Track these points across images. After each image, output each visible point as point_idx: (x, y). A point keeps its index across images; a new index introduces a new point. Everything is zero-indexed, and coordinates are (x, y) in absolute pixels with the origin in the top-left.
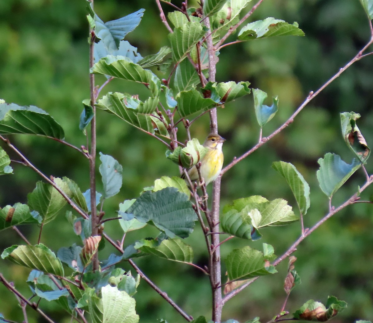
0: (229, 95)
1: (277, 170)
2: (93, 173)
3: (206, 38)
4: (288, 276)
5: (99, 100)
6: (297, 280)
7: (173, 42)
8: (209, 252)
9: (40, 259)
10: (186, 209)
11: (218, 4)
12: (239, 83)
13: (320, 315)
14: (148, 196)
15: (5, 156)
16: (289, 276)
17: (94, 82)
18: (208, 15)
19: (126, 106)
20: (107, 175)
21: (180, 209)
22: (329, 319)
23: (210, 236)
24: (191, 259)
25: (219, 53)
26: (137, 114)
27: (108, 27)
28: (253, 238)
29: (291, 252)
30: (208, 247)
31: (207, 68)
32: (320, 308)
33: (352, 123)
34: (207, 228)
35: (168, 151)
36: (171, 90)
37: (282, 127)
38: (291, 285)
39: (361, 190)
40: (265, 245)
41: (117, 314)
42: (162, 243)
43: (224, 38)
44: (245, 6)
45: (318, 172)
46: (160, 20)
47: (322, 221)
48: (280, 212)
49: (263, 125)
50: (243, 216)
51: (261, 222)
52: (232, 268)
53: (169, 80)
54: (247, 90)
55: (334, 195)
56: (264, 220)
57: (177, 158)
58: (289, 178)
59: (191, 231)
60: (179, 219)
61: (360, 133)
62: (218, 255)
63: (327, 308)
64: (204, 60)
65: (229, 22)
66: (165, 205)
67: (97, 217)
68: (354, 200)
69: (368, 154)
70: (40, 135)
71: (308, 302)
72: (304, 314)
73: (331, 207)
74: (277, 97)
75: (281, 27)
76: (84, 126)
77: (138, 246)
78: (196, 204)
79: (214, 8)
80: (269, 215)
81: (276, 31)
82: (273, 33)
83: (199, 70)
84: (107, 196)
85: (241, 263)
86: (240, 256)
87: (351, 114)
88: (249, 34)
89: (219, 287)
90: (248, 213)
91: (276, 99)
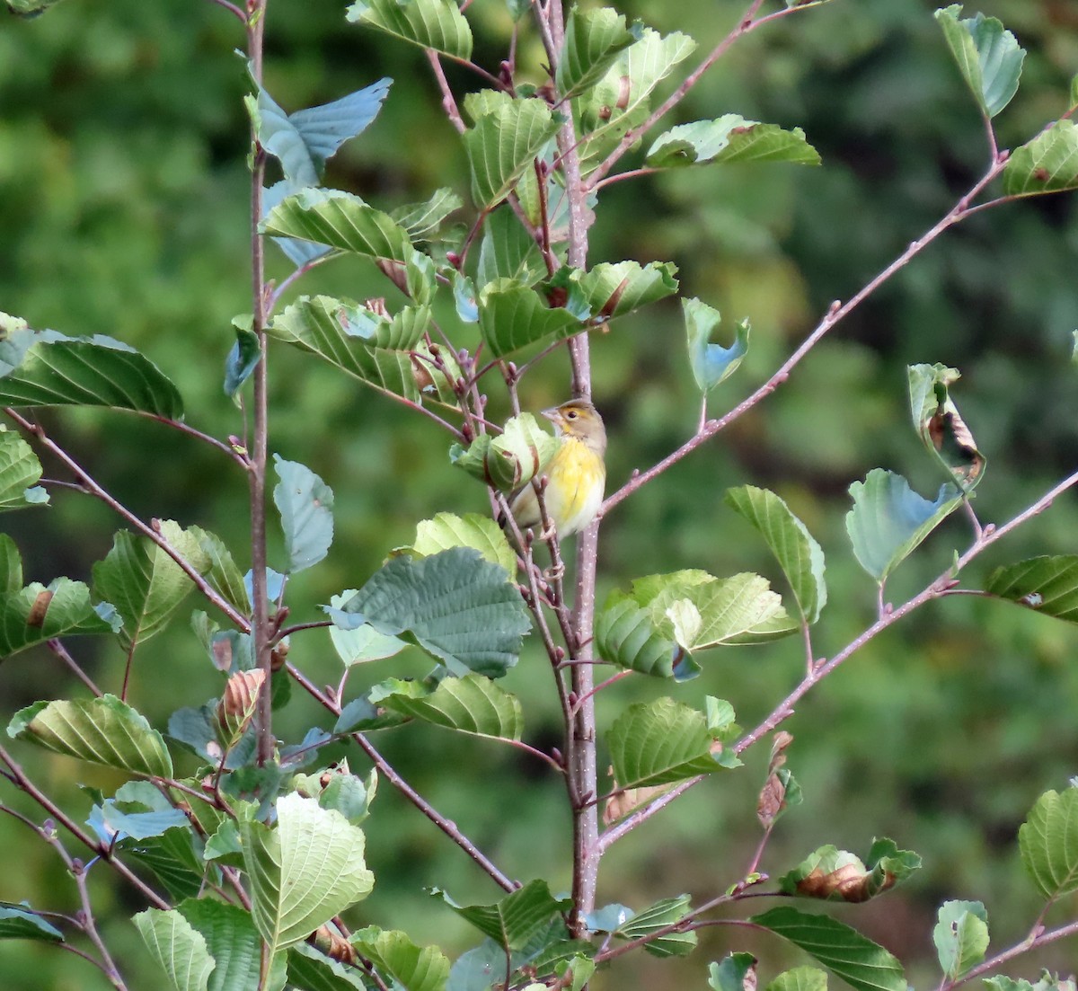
0: (623, 297)
1: (737, 509)
2: (260, 508)
3: (563, 157)
4: (768, 784)
5: (276, 318)
6: (793, 794)
7: (474, 153)
8: (565, 712)
9: (108, 734)
10: (502, 605)
11: (594, 66)
12: (649, 265)
13: (851, 884)
14: (403, 568)
15: (29, 456)
16: (771, 782)
17: (261, 270)
18: (567, 94)
19: (345, 330)
20: (294, 512)
21: (486, 603)
22: (875, 897)
23: (568, 669)
24: (518, 729)
25: (596, 202)
26: (373, 352)
27: (296, 124)
28: (678, 676)
29: (779, 720)
30: (563, 699)
31: (565, 238)
32: (849, 869)
33: (939, 392)
34: (559, 647)
35: (455, 446)
36: (468, 281)
37: (760, 394)
38: (777, 805)
39: (961, 562)
40: (712, 701)
41: (316, 870)
42: (439, 686)
43: (611, 160)
44: (665, 73)
45: (850, 515)
46: (441, 112)
47: (859, 641)
48: (749, 608)
49: (709, 389)
50: (653, 618)
51: (699, 635)
52: (626, 754)
53: (463, 253)
54: (671, 284)
55: (891, 575)
56: (708, 629)
57: (478, 464)
58: (769, 526)
59: (514, 661)
60: (482, 630)
61: (959, 419)
62: (589, 724)
63: (868, 868)
64: (557, 217)
65: (624, 115)
66: (447, 593)
67: (270, 620)
68: (942, 588)
69: (980, 472)
70: (121, 408)
71: (821, 850)
72: (809, 881)
73: (884, 604)
74: (746, 321)
75: (762, 136)
76: (236, 383)
77: (377, 694)
78: (530, 587)
79: (585, 77)
80: (721, 615)
81: (747, 146)
82: (738, 151)
83: (543, 241)
84: (294, 567)
85: (649, 740)
86: (647, 723)
87: (936, 369)
88: (675, 150)
89: (591, 804)
90: (665, 609)
91: (744, 325)
